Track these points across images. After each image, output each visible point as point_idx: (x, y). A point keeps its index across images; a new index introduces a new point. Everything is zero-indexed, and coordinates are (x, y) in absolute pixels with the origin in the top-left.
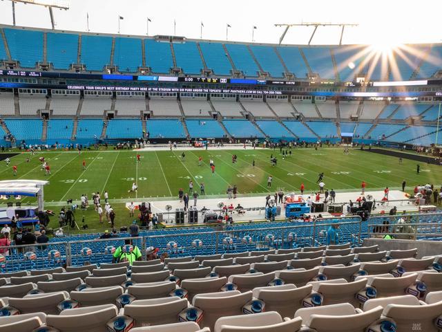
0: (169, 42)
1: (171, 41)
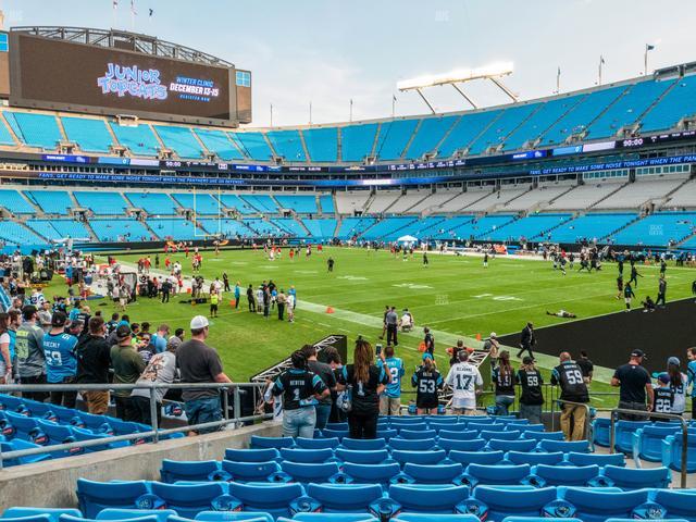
0: (678, 76)
1: (682, 74)
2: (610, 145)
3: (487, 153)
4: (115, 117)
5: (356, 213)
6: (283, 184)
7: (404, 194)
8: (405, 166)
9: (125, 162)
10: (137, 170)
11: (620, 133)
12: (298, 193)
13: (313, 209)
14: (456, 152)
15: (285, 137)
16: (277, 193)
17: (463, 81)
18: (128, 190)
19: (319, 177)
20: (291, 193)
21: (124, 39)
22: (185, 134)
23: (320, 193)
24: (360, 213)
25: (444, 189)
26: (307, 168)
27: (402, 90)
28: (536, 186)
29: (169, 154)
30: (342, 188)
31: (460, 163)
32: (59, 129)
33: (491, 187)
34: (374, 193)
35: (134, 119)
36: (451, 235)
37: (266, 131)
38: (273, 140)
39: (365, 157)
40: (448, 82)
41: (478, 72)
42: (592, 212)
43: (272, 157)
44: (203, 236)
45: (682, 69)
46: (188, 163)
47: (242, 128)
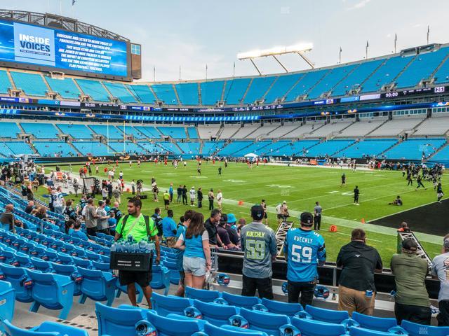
0: (415, 54)
1: (418, 53)
2: (377, 96)
3: (297, 100)
4: (48, 72)
5: (212, 139)
7: (242, 126)
8: (244, 108)
9: (56, 103)
10: (64, 109)
11: (383, 88)
12: (173, 125)
13: (184, 136)
14: (276, 100)
15: (164, 88)
16: (159, 125)
17: (281, 54)
18: (58, 122)
19: (187, 115)
20: (168, 125)
21: (55, 20)
22: (96, 85)
23: (187, 126)
24: (215, 139)
25: (268, 124)
26: (179, 109)
27: (241, 59)
28: (329, 122)
29: (87, 98)
30: (202, 122)
31: (280, 107)
32: (9, 80)
33: (299, 122)
34: (222, 126)
35: (61, 74)
36: (277, 153)
37: (152, 84)
38: (156, 90)
39: (217, 102)
40: (271, 55)
41: (290, 49)
42: (368, 138)
43: (155, 101)
44: (112, 153)
45: (418, 50)
46: (100, 105)
47: (135, 82)
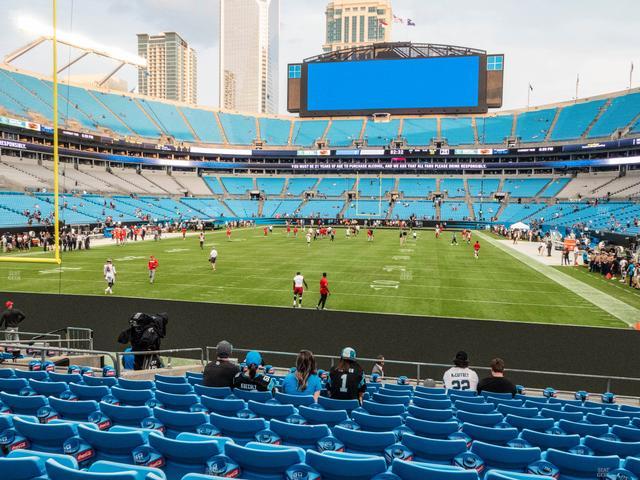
6: (517, 167)
9: (356, 153)
12: (533, 176)
13: (530, 193)
19: (547, 159)
20: (525, 176)
23: (558, 176)
26: (537, 149)
29: (398, 144)
34: (623, 173)
35: (386, 116)
43: (505, 139)
46: (411, 151)
47: (491, 113)
